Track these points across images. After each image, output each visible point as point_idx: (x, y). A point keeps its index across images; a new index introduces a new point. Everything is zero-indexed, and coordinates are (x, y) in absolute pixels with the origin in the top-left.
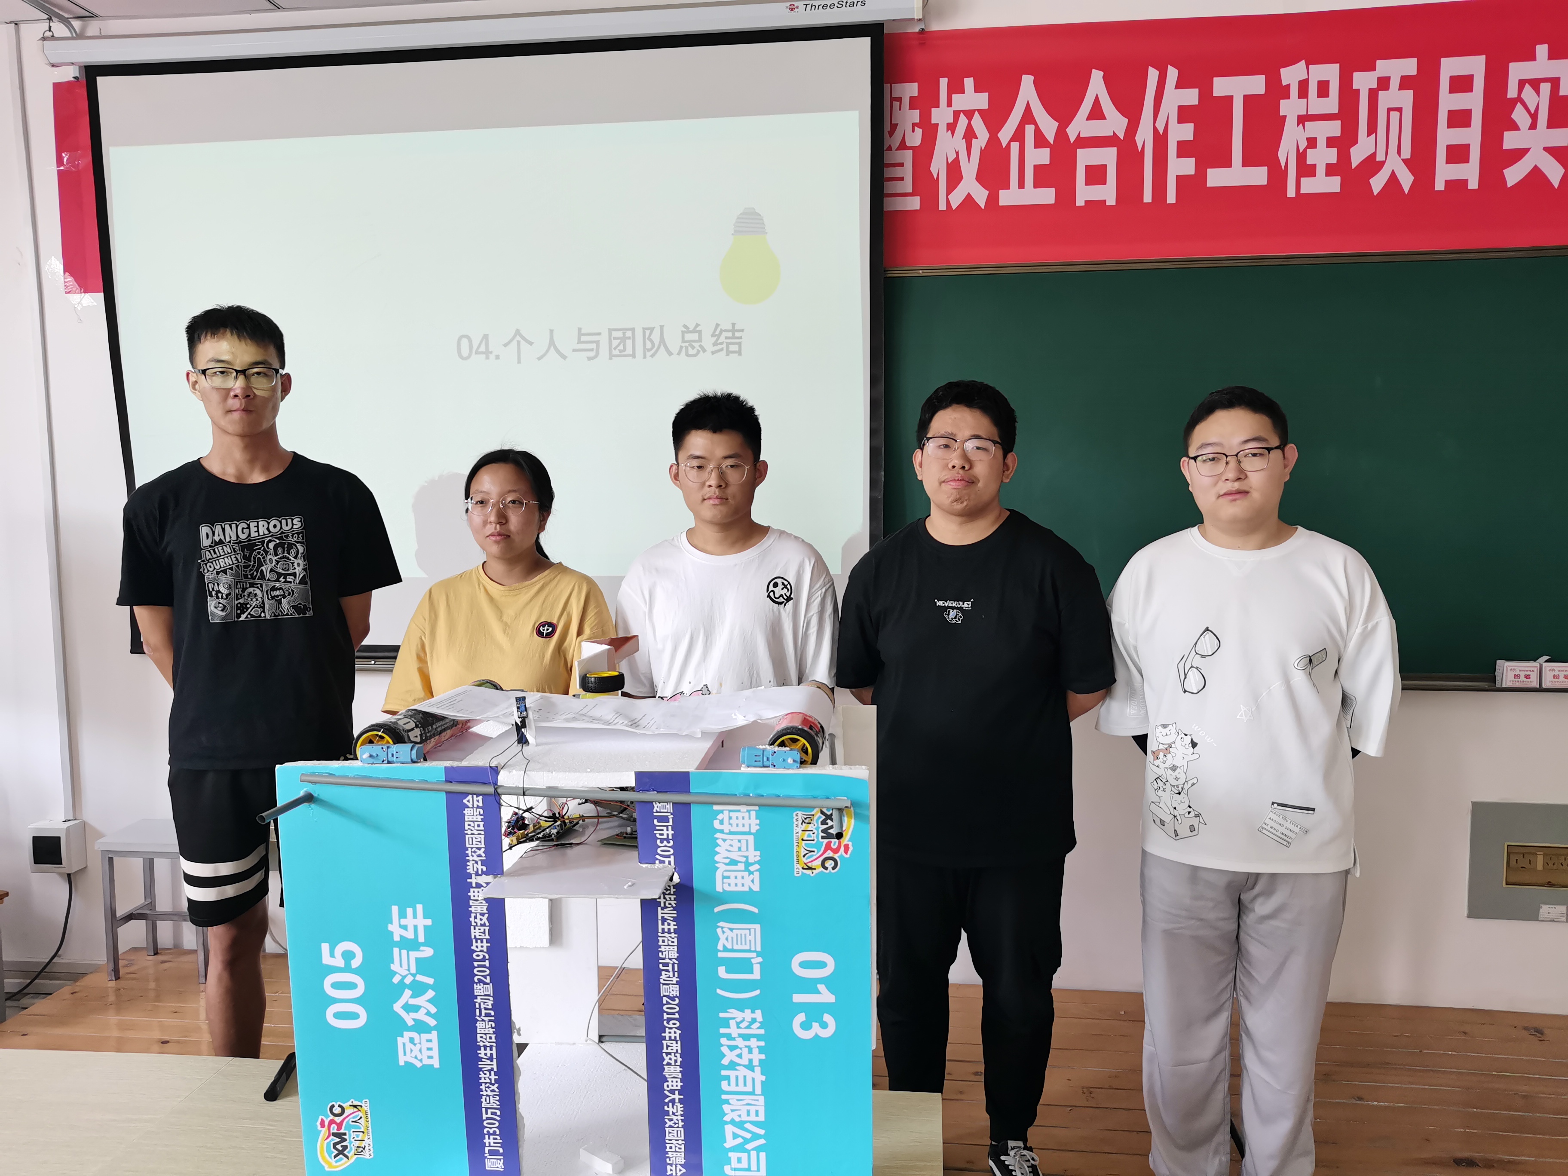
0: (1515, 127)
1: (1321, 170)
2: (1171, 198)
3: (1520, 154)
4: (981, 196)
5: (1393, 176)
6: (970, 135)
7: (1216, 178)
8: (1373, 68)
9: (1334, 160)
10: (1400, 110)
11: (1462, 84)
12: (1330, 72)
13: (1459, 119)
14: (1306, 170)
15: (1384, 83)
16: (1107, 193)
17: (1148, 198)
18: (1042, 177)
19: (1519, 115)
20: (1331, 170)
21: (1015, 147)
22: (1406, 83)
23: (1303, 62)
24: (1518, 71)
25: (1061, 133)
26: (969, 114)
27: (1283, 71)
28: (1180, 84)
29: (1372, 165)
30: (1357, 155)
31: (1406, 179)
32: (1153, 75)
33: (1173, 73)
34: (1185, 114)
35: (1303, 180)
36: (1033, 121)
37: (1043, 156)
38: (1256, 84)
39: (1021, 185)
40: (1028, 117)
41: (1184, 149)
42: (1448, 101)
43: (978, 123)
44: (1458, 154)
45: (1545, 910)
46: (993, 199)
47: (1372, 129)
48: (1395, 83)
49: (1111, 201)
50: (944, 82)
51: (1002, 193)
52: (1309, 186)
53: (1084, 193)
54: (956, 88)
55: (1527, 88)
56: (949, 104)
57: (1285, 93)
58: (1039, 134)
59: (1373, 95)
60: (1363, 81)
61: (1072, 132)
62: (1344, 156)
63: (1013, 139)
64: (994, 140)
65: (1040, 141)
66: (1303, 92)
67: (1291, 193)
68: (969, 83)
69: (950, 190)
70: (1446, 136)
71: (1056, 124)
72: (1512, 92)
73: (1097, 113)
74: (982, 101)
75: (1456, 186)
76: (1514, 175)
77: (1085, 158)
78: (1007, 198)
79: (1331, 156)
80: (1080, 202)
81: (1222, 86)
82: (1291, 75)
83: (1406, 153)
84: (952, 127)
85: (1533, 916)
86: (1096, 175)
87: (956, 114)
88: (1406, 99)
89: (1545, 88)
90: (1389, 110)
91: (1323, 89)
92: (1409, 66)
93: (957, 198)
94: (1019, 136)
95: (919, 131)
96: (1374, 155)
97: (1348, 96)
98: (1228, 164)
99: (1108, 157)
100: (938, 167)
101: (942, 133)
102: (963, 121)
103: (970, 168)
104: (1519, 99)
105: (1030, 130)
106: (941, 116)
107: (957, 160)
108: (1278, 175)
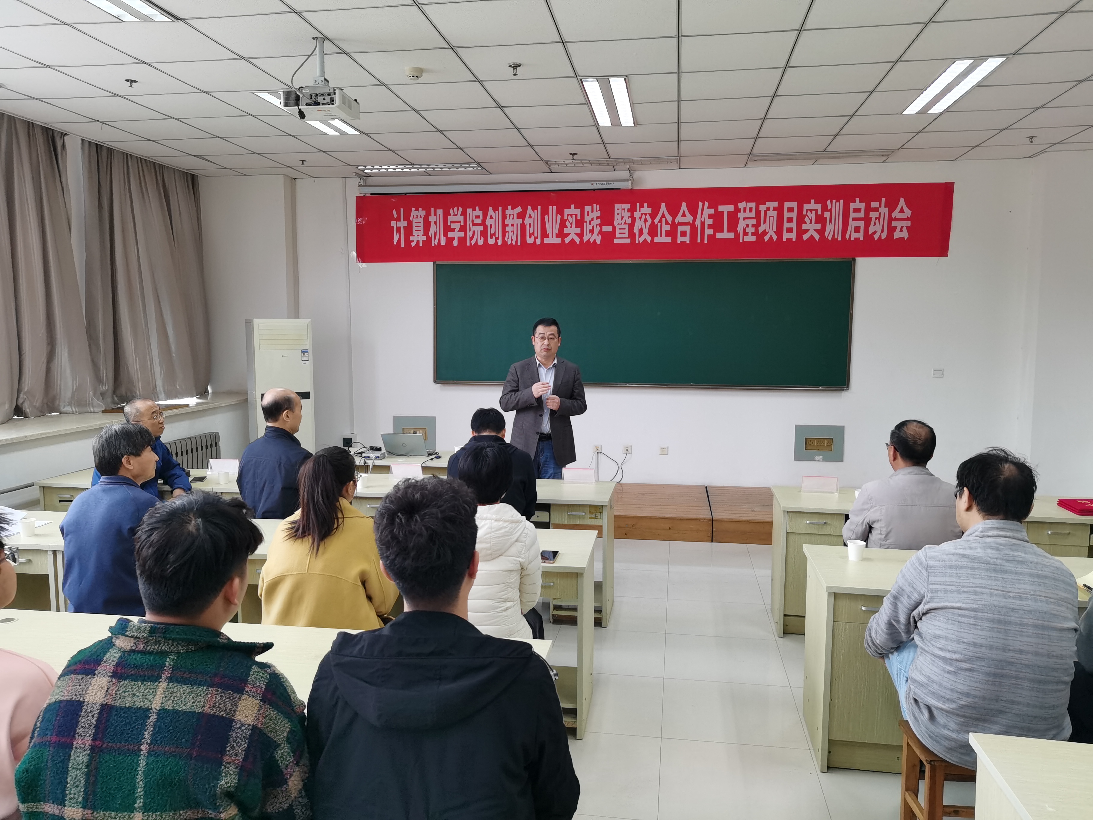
0: (806, 223)
1: (750, 234)
2: (706, 241)
3: (807, 231)
4: (649, 239)
5: (771, 237)
6: (646, 220)
7: (719, 236)
8: (765, 204)
9: (754, 231)
10: (773, 217)
11: (790, 210)
12: (753, 205)
13: (790, 220)
14: (745, 234)
15: (768, 209)
16: (687, 239)
17: (699, 241)
18: (668, 234)
19: (807, 220)
20: (753, 234)
21: (659, 224)
22: (775, 209)
23: (745, 202)
24: (806, 207)
25: (673, 221)
26: (646, 214)
27: (739, 204)
28: (708, 208)
29: (765, 233)
30: (761, 230)
31: (775, 238)
32: (701, 204)
33: (706, 204)
34: (710, 216)
35: (745, 237)
36: (665, 217)
37: (668, 228)
38: (731, 208)
39: (661, 236)
40: (663, 216)
41: (710, 226)
42: (787, 215)
43: (648, 217)
44: (790, 230)
45: (817, 458)
46: (652, 240)
47: (765, 222)
48: (771, 209)
49: (688, 242)
50: (638, 204)
51: (655, 238)
52: (747, 239)
53: (680, 239)
54: (642, 206)
55: (809, 212)
56: (640, 211)
57: (740, 211)
58: (666, 221)
59: (765, 212)
60: (762, 208)
61: (676, 221)
62: (757, 230)
63: (659, 222)
64: (653, 222)
65: (667, 223)
66: (745, 211)
67: (741, 241)
68: (646, 205)
69: (640, 237)
70: (786, 225)
71: (672, 218)
72: (805, 213)
73: (684, 215)
74: (649, 210)
75: (789, 240)
76: (805, 237)
77: (680, 228)
78: (657, 240)
79: (753, 230)
80: (679, 242)
81: (721, 208)
82: (741, 205)
83: (775, 230)
84: (640, 218)
85: (812, 459)
86: (684, 234)
87: (642, 214)
88: (775, 214)
89: (814, 212)
90: (770, 217)
91: (751, 210)
92: (775, 204)
93: (641, 240)
94: (660, 221)
95: (630, 219)
96: (765, 230)
97: (758, 212)
98: (722, 231)
99: (687, 228)
100: (636, 230)
101: (637, 220)
102: (644, 216)
103: (646, 231)
104: (806, 215)
105: (664, 219)
106: (637, 214)
107: (642, 228)
108: (737, 235)
